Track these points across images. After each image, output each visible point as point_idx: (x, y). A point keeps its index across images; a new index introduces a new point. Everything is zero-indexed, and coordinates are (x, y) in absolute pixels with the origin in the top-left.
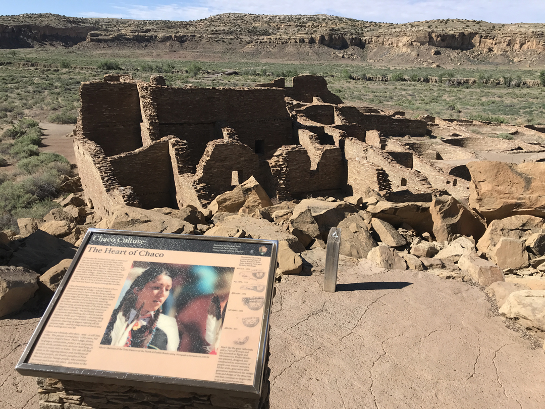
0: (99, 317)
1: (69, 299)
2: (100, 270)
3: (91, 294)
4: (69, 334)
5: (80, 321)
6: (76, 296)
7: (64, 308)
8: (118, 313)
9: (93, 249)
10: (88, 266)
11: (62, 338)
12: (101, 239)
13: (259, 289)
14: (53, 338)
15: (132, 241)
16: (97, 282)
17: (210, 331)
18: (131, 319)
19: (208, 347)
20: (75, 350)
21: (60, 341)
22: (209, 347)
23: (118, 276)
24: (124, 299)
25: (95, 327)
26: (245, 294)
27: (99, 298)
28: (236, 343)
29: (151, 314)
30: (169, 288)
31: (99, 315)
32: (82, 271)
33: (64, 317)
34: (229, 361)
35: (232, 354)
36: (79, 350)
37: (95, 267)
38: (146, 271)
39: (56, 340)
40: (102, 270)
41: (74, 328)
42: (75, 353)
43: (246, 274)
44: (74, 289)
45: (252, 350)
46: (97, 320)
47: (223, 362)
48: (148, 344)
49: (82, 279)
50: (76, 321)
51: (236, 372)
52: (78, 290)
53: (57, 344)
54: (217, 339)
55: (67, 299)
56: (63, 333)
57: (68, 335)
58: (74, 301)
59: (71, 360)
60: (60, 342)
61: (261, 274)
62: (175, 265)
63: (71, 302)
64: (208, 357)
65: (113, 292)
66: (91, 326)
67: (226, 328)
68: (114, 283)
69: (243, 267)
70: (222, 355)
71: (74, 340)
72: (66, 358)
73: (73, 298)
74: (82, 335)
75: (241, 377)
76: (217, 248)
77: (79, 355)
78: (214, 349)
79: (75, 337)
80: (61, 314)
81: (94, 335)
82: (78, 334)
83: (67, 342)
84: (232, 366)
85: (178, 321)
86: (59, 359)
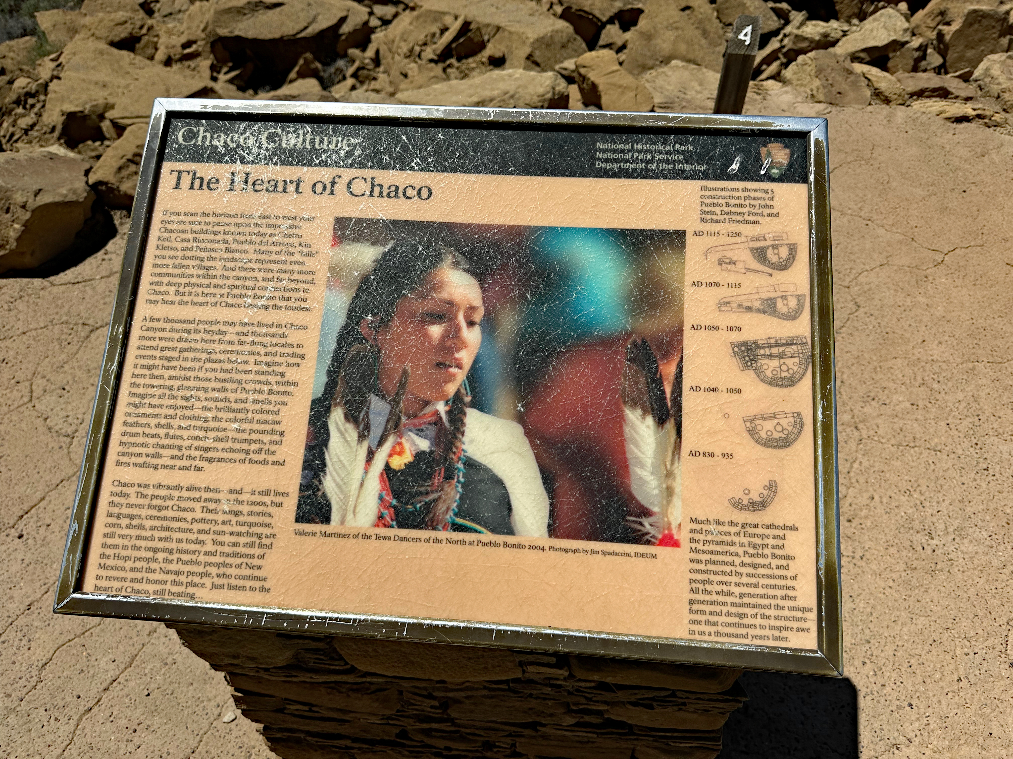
0: (268, 427)
1: (155, 367)
2: (229, 255)
3: (223, 347)
4: (188, 489)
5: (209, 443)
6: (175, 354)
7: (147, 401)
8: (328, 410)
9: (186, 180)
10: (185, 244)
11: (169, 503)
12: (204, 137)
13: (785, 310)
14: (140, 506)
15: (313, 141)
16: (230, 301)
17: (642, 466)
18: (376, 431)
19: (646, 522)
20: (222, 544)
21: (163, 513)
22: (651, 519)
23: (296, 276)
24: (338, 359)
25: (265, 462)
26: (739, 329)
27: (252, 359)
28: (738, 505)
29: (437, 413)
30: (478, 317)
31: (266, 422)
32: (170, 262)
33: (154, 431)
34: (728, 569)
35: (733, 544)
36: (235, 544)
37: (209, 245)
38: (385, 254)
39: (154, 513)
40: (237, 255)
41: (199, 469)
42: (223, 554)
43: (729, 254)
44: (163, 330)
45: (793, 528)
46: (266, 438)
47: (706, 572)
48: (449, 516)
49: (177, 293)
50: (196, 443)
51: (754, 606)
52: (176, 336)
53: (158, 523)
54: (669, 492)
55: (149, 368)
56: (169, 488)
57: (185, 494)
58: (172, 373)
59: (218, 576)
60: (165, 518)
61: (784, 252)
62: (480, 227)
63: (162, 377)
64: (655, 557)
65: (294, 337)
66: (251, 461)
67: (693, 454)
68: (290, 304)
69: (716, 227)
70: (700, 547)
71: (210, 511)
72: (201, 569)
73: (166, 364)
74: (231, 492)
75: (773, 622)
76: (610, 155)
77: (239, 561)
78: (669, 529)
79: (210, 500)
80: (144, 420)
81: (267, 493)
82: (217, 491)
83: (189, 516)
84: (737, 585)
85: (528, 433)
86: (178, 573)
